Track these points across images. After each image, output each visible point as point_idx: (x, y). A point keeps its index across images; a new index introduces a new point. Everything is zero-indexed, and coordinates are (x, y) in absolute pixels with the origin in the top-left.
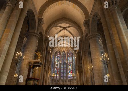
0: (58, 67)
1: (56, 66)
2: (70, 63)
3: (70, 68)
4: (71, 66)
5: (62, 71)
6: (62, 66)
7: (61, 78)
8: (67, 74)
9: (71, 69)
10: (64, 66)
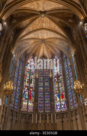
0: (32, 85)
1: (26, 84)
2: (58, 76)
3: (59, 87)
4: (61, 82)
5: (40, 95)
6: (41, 84)
7: (39, 111)
8: (52, 100)
9: (62, 88)
10: (44, 84)
